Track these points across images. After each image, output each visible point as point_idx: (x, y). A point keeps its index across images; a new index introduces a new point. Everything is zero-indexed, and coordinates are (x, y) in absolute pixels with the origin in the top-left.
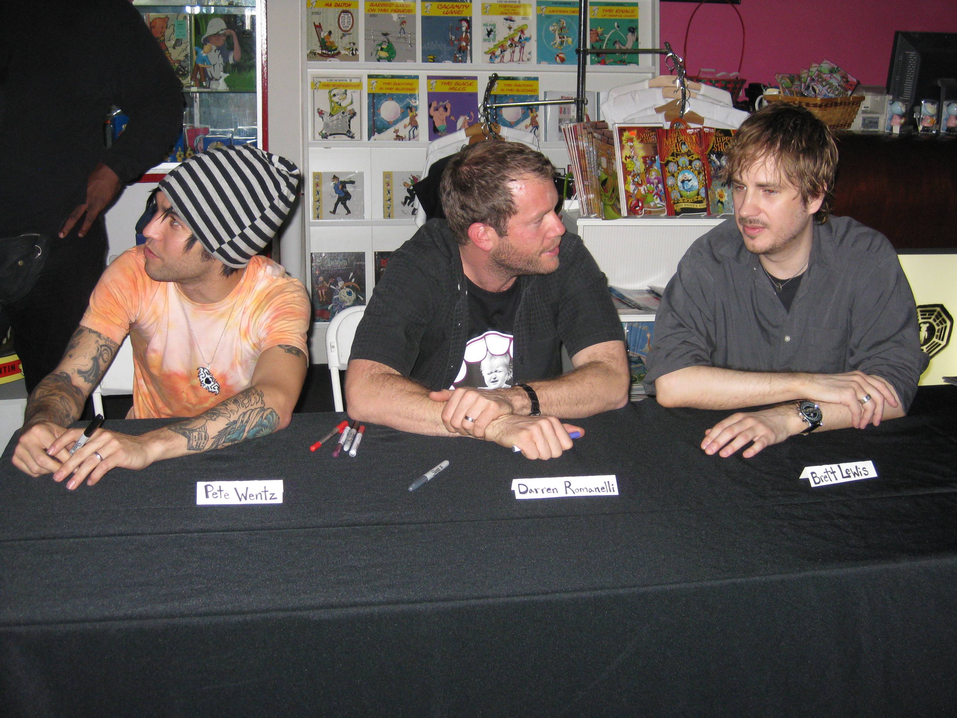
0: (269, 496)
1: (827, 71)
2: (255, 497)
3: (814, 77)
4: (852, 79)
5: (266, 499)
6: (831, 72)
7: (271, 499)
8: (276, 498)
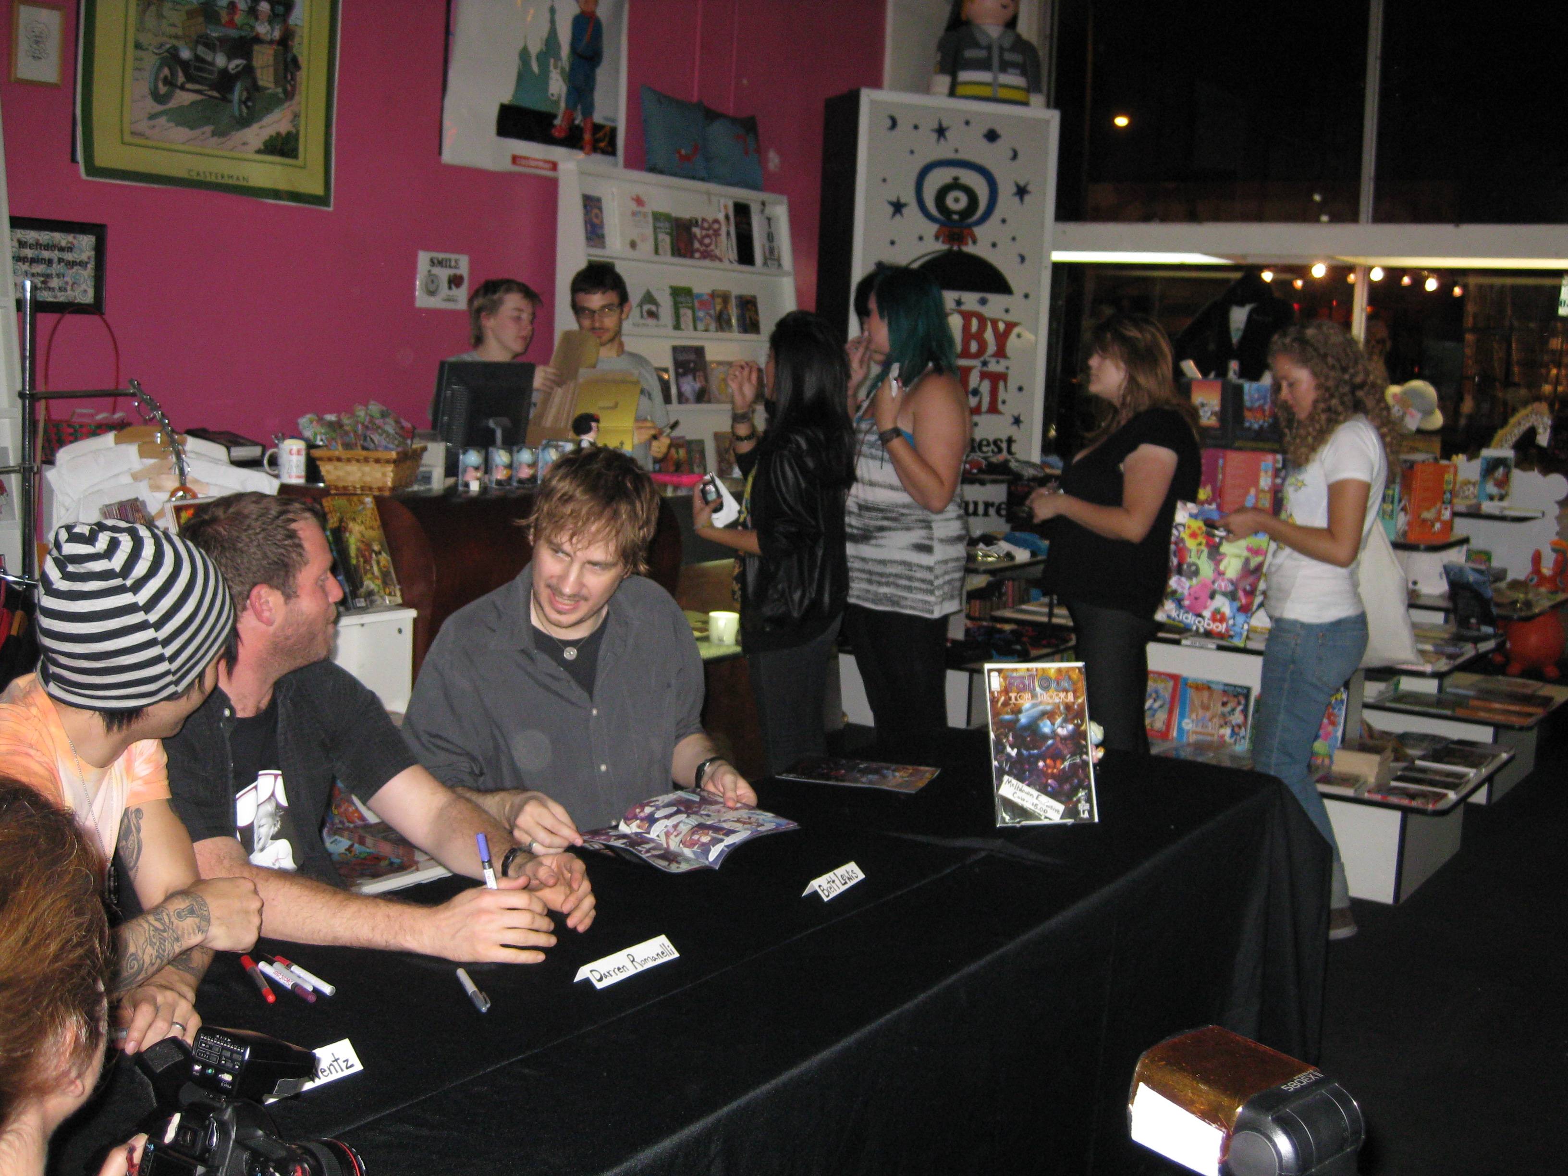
0: (344, 1065)
1: (378, 415)
2: (328, 1071)
3: (366, 423)
4: (407, 425)
5: (342, 1070)
6: (383, 415)
7: (347, 1068)
8: (352, 1066)
